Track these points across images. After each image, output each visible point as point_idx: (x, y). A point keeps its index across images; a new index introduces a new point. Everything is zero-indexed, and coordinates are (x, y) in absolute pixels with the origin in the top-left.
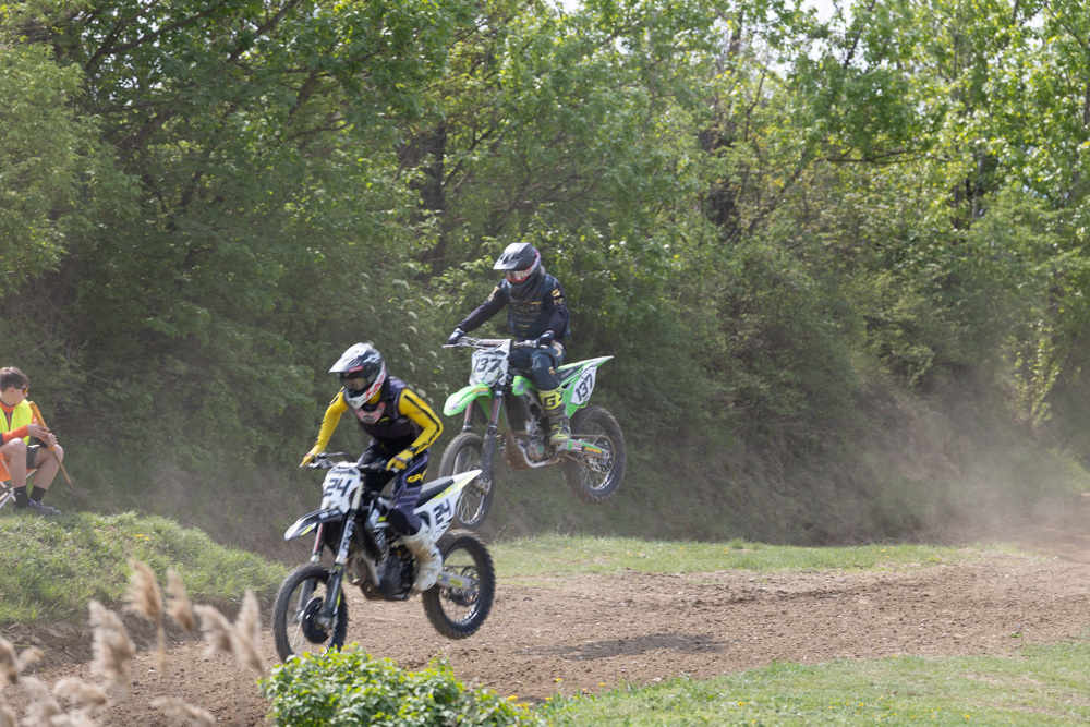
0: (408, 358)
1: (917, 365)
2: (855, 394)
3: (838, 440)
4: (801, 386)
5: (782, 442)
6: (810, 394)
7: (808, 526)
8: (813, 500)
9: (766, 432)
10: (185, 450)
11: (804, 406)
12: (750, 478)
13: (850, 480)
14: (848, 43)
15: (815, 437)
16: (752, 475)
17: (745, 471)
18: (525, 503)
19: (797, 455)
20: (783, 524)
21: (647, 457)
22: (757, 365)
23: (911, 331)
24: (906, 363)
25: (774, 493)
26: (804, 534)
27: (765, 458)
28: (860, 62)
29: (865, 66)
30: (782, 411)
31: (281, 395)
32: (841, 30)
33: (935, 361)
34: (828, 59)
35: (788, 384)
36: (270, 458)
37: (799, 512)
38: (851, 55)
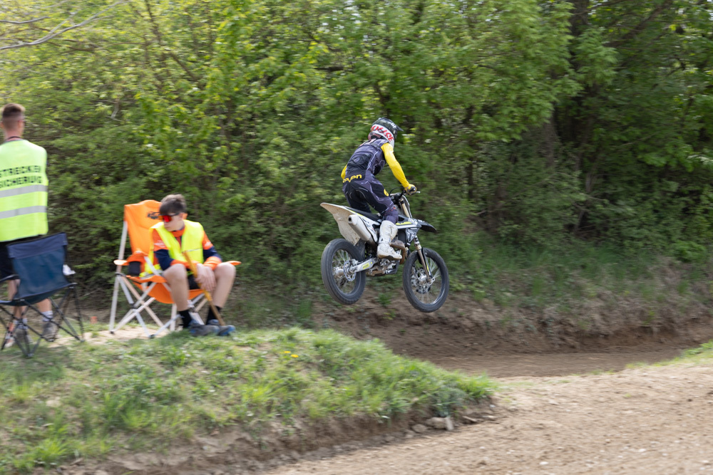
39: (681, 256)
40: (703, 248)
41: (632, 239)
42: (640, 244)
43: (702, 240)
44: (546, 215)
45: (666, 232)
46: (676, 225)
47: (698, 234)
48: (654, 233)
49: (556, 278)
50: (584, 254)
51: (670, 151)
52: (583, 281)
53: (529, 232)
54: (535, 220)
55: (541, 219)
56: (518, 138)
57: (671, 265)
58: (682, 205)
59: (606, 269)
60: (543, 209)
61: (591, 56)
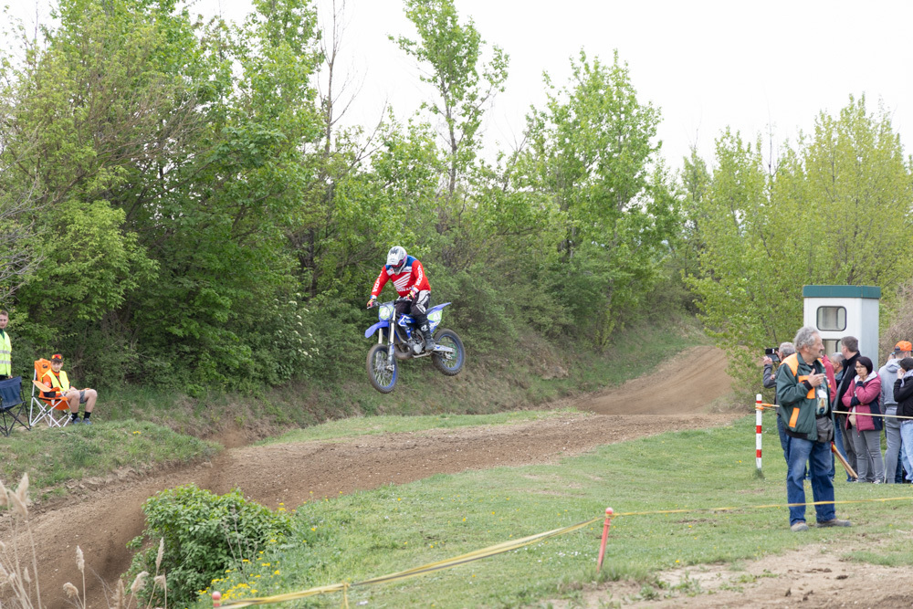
0: (298, 337)
1: (545, 326)
2: (516, 341)
4: (491, 339)
5: (483, 365)
6: (495, 342)
7: (496, 403)
10: (190, 387)
11: (492, 348)
13: (516, 381)
14: (505, 180)
15: (499, 362)
18: (359, 402)
19: (490, 371)
20: (484, 403)
21: (418, 377)
22: (469, 330)
23: (542, 310)
24: (540, 325)
26: (494, 407)
27: (475, 373)
28: (510, 188)
29: (513, 190)
30: (482, 351)
31: (236, 359)
32: (501, 174)
33: (553, 324)
34: (495, 188)
35: (485, 339)
36: (233, 388)
38: (506, 186)
39: (191, 394)
40: (203, 389)
41: (162, 383)
42: (167, 386)
43: (202, 384)
44: (115, 368)
45: (180, 378)
46: (186, 373)
47: (199, 379)
48: (174, 379)
49: (123, 408)
50: (136, 394)
51: (185, 325)
52: (140, 411)
53: (103, 379)
54: (107, 372)
55: (111, 371)
56: (101, 318)
57: (186, 400)
58: (190, 361)
59: (151, 402)
60: (112, 364)
61: (143, 265)
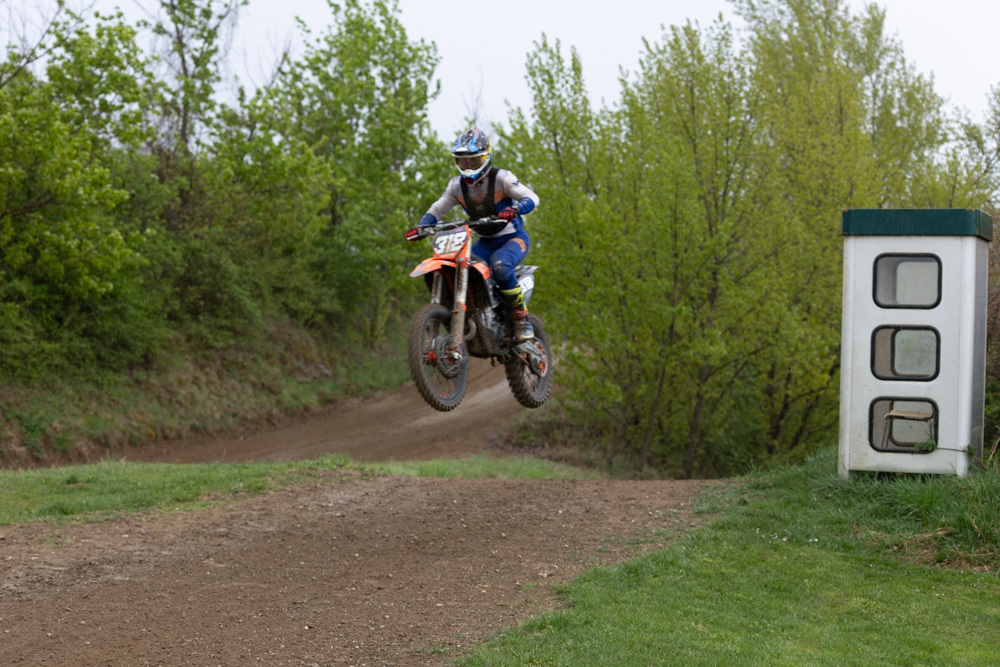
3: (254, 360)
8: (239, 398)
9: (207, 358)
12: (195, 388)
16: (197, 385)
17: (193, 383)
25: (212, 396)
30: (217, 345)
33: (314, 310)
37: (229, 406)
